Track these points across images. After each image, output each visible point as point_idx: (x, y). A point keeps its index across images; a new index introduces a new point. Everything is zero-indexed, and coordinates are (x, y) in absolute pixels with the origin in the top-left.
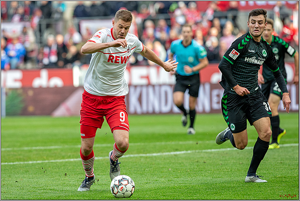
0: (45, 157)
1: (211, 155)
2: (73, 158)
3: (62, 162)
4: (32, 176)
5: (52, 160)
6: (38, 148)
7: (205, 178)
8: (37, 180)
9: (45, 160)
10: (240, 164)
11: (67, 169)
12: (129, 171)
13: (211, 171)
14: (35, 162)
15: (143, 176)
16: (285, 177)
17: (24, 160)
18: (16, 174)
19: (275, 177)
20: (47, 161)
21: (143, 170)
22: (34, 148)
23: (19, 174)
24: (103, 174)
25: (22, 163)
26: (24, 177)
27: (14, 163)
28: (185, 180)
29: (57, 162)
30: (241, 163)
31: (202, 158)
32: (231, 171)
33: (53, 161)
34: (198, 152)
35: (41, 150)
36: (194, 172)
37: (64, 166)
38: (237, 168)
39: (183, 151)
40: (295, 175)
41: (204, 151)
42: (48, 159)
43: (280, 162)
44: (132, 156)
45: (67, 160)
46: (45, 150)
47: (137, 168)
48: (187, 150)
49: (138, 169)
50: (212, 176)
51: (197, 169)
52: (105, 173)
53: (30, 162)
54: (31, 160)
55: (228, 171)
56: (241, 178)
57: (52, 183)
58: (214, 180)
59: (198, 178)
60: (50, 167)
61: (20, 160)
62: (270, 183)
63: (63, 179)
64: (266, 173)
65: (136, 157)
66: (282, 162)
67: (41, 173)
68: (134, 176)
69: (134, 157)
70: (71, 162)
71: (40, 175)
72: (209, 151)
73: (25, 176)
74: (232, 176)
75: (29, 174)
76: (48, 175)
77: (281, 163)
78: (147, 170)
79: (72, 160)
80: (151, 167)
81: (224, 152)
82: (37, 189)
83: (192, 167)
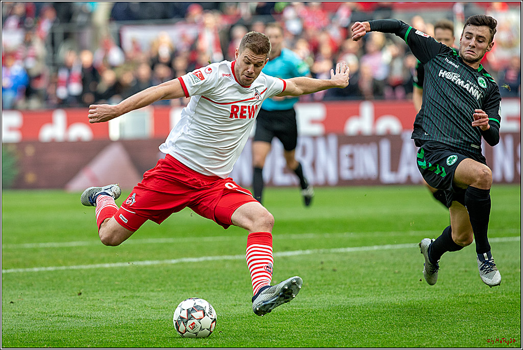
0: (61, 261)
1: (346, 258)
2: (109, 262)
3: (90, 270)
4: (39, 293)
5: (72, 265)
6: (48, 245)
7: (335, 297)
8: (46, 299)
9: (60, 265)
10: (395, 273)
11: (99, 282)
12: (206, 284)
13: (346, 284)
14: (43, 269)
15: (229, 293)
16: (471, 296)
17: (25, 266)
18: (12, 289)
19: (455, 295)
20: (64, 268)
21: (228, 282)
22: (42, 245)
23: (16, 289)
24: (160, 290)
25: (21, 270)
26: (25, 295)
27: (9, 271)
28: (301, 301)
29: (82, 269)
30: (397, 271)
31: (331, 262)
32: (380, 285)
33: (75, 267)
34: (324, 253)
35: (54, 249)
36: (316, 287)
37: (93, 275)
38: (389, 280)
39: (298, 250)
40: (490, 292)
41: (333, 250)
42: (66, 265)
43: (463, 269)
44: (210, 258)
45: (98, 266)
46: (62, 249)
47: (218, 279)
48: (304, 249)
49: (221, 282)
50: (347, 294)
51: (321, 281)
52: (163, 289)
53: (36, 269)
54: (37, 266)
55: (374, 286)
56: (397, 297)
57: (72, 306)
58: (351, 300)
59: (324, 297)
60: (68, 277)
61: (17, 265)
62: (446, 306)
63: (91, 298)
64: (440, 288)
65: (218, 261)
66: (467, 269)
67: (54, 288)
68: (213, 294)
69: (213, 261)
70: (106, 269)
71: (51, 291)
72: (342, 250)
73: (27, 293)
74: (382, 293)
75: (34, 290)
76: (66, 291)
77: (466, 271)
78: (235, 284)
79: (107, 265)
80: (243, 279)
81: (367, 252)
82: (47, 316)
83: (313, 278)
